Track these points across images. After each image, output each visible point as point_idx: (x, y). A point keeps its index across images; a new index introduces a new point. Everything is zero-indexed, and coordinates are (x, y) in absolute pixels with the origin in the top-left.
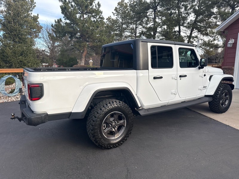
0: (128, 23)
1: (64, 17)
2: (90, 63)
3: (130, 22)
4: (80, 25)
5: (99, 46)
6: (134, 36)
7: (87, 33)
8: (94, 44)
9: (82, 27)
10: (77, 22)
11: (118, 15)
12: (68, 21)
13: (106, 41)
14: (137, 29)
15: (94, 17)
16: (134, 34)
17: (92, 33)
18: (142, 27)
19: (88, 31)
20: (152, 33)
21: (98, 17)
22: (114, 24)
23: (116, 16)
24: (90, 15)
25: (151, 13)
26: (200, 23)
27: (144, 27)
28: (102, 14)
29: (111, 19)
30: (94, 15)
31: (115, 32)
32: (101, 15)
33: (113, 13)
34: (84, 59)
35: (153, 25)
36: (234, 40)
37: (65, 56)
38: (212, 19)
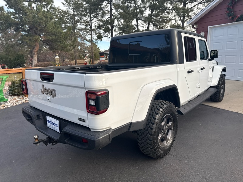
0: (82, 15)
1: (6, 5)
2: (56, 60)
3: (83, 14)
4: (30, 16)
5: (55, 39)
6: (88, 29)
7: (39, 25)
8: (48, 38)
9: (32, 17)
10: (25, 12)
11: (69, 6)
12: (12, 10)
13: (63, 35)
14: (92, 22)
15: (44, 7)
16: (89, 27)
17: (46, 25)
18: (97, 20)
19: (40, 23)
20: (110, 26)
21: (49, 7)
22: (64, 15)
23: (67, 6)
24: (39, 4)
25: (106, 6)
26: (155, 17)
27: (99, 20)
28: (54, 4)
29: (60, 10)
30: (45, 4)
31: (67, 25)
32: (52, 5)
33: (62, 3)
34: (36, 56)
35: (109, 18)
36: (204, 33)
37: (12, 53)
38: (165, 13)
